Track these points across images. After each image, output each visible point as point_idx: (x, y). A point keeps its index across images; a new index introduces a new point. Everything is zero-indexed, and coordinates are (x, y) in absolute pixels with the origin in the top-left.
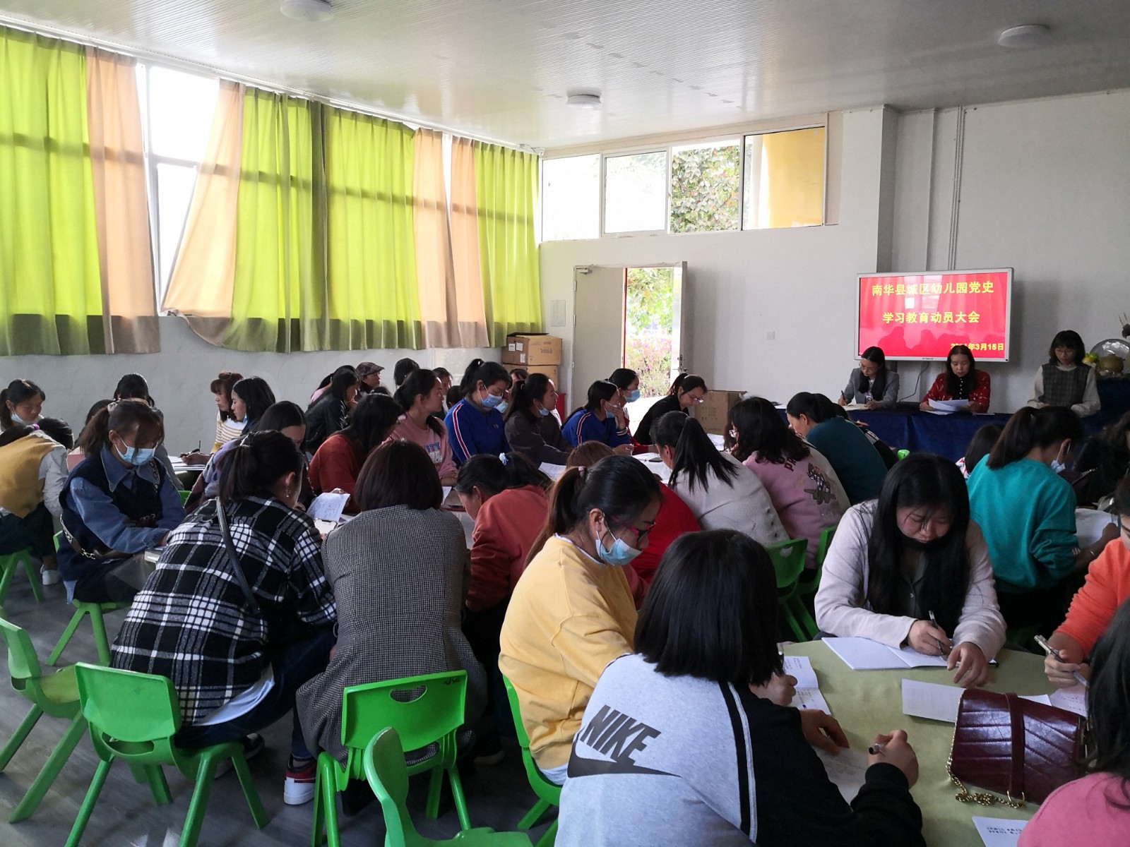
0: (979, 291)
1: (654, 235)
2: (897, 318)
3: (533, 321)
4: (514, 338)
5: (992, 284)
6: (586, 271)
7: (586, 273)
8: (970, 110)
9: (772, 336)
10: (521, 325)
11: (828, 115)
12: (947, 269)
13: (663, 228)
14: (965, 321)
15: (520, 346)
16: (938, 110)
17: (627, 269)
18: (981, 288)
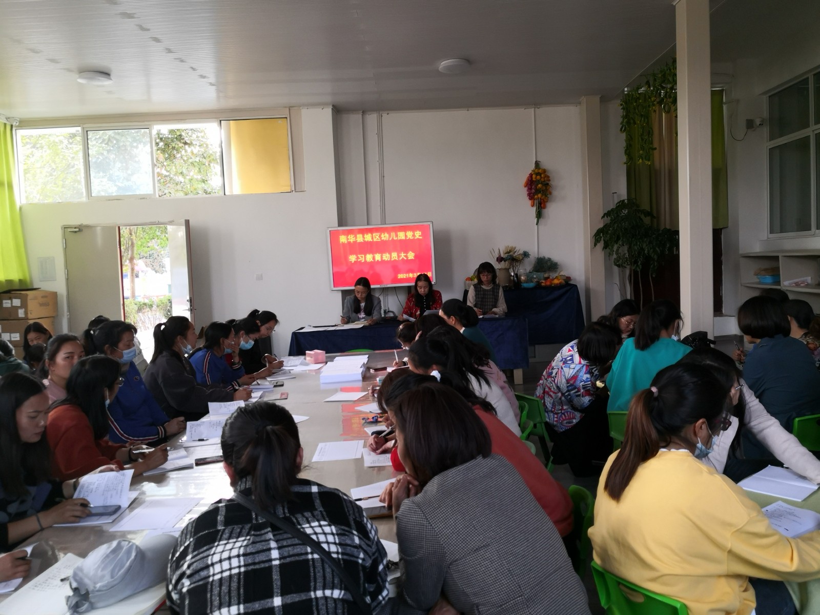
0: (413, 238)
1: (144, 198)
2: (359, 259)
3: (21, 278)
4: (8, 294)
5: (420, 232)
6: (77, 230)
7: (76, 232)
8: (385, 115)
9: (260, 278)
10: (9, 282)
11: (289, 109)
12: (380, 223)
13: (152, 192)
14: (405, 258)
15: (17, 302)
16: (364, 113)
17: (119, 228)
18: (414, 235)
